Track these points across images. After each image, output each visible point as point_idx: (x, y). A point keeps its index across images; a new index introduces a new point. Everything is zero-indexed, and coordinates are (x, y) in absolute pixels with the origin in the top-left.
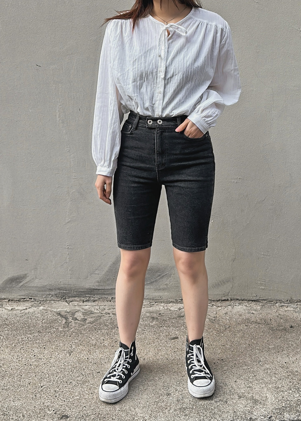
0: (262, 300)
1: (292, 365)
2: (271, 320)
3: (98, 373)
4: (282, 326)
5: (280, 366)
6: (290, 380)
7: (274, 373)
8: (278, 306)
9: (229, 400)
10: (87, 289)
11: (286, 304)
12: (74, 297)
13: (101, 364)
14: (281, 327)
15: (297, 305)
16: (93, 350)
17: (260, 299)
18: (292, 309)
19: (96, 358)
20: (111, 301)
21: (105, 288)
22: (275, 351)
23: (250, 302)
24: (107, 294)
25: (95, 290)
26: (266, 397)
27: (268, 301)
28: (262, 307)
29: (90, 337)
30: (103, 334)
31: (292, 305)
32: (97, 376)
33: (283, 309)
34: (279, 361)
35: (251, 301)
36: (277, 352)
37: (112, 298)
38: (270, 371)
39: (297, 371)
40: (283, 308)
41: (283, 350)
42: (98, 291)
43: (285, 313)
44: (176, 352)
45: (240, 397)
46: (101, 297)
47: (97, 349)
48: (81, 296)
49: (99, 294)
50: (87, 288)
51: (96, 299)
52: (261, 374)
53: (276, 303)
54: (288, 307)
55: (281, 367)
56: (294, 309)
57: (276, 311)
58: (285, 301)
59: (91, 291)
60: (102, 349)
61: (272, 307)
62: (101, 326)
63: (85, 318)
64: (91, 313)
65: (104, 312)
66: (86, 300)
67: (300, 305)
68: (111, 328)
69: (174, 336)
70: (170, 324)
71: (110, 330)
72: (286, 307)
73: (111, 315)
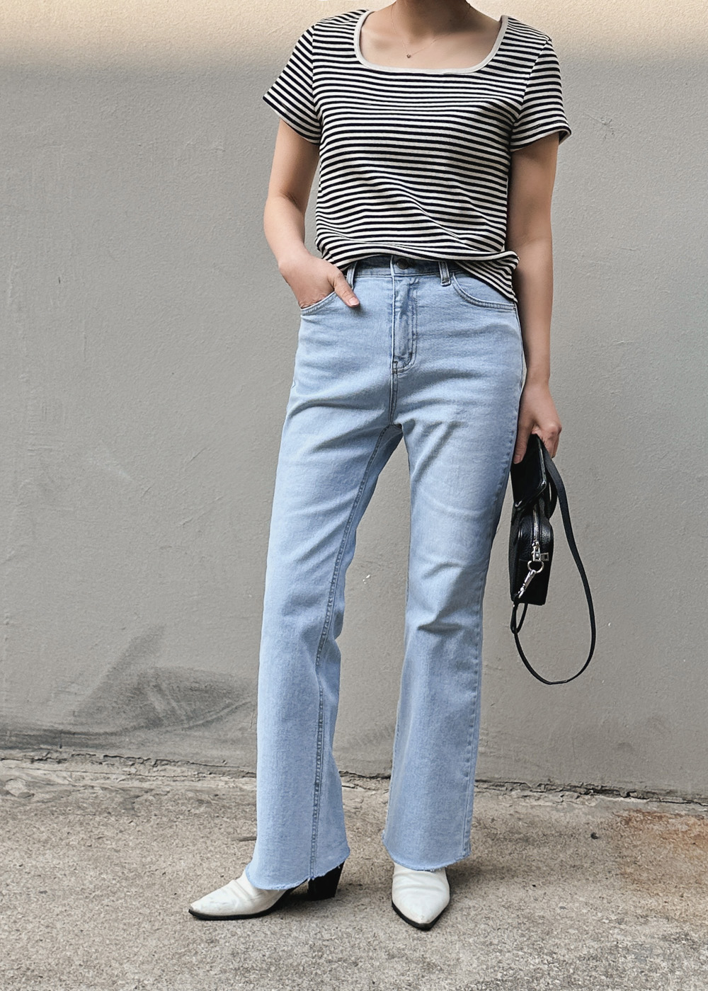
1: (533, 905)
2: (493, 820)
3: (41, 892)
4: (520, 833)
5: (503, 903)
6: (523, 933)
7: (486, 918)
8: (515, 797)
9: (363, 960)
10: (45, 730)
11: (535, 794)
12: (11, 748)
13: (53, 877)
14: (516, 835)
15: (562, 796)
16: (39, 850)
18: (550, 804)
19: (42, 865)
20: (101, 763)
21: (91, 730)
24: (96, 747)
25: (65, 733)
26: (458, 959)
27: (491, 784)
29: (35, 827)
30: (69, 822)
31: (550, 796)
32: (38, 899)
33: (527, 803)
34: (500, 895)
37: (106, 756)
38: (475, 913)
39: (543, 917)
40: (527, 801)
41: (513, 876)
42: (71, 736)
43: (530, 811)
45: (391, 957)
46: (78, 753)
47: (50, 849)
48: (29, 748)
49: (75, 744)
50: (44, 728)
51: (65, 756)
53: (511, 790)
54: (539, 799)
55: (503, 906)
56: (554, 805)
57: (508, 805)
58: (534, 787)
59: (53, 735)
60: (61, 850)
61: (501, 797)
62: (69, 808)
63: (32, 792)
64: (48, 784)
65: (81, 785)
66: (41, 758)
67: (572, 797)
68: (93, 814)
69: (247, 835)
70: (239, 814)
71: (89, 816)
72: (536, 798)
73: (98, 790)
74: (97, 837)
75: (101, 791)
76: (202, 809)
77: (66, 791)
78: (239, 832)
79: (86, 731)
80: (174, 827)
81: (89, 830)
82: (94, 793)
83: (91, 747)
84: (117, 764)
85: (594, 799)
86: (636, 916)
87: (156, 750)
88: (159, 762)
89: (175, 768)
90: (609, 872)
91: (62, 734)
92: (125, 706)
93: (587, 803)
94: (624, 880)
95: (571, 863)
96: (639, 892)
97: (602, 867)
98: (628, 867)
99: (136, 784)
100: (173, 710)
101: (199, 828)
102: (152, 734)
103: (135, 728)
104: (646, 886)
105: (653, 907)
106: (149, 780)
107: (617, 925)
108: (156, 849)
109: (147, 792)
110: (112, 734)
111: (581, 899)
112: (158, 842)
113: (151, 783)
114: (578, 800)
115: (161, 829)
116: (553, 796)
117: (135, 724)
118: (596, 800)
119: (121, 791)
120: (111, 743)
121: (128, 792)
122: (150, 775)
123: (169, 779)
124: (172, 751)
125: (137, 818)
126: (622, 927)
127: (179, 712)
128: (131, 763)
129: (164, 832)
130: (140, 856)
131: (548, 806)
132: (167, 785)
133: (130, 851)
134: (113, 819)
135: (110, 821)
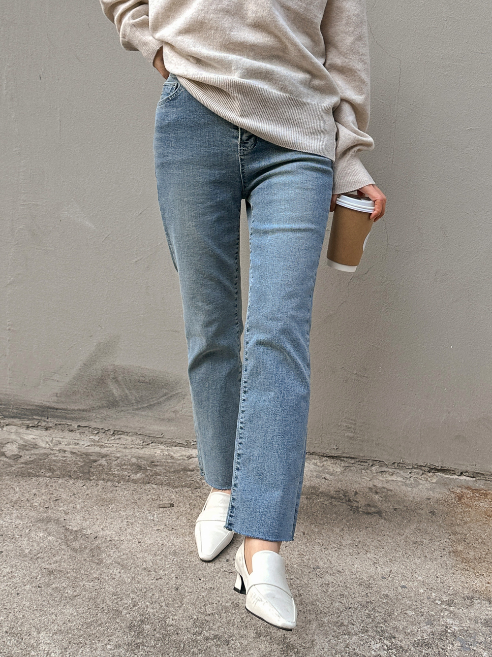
0: (347, 457)
1: (380, 583)
2: (356, 493)
4: (376, 507)
6: (369, 612)
7: (341, 595)
8: (375, 472)
10: (36, 406)
11: (390, 470)
12: (13, 417)
14: (373, 509)
15: (410, 473)
17: (344, 455)
18: (399, 479)
20: (75, 432)
21: (68, 407)
22: (351, 551)
23: (325, 458)
24: (72, 419)
25: (51, 408)
26: (313, 641)
27: (357, 460)
28: (345, 470)
30: (39, 484)
31: (402, 472)
33: (383, 477)
34: (354, 570)
35: (326, 456)
36: (355, 553)
37: (79, 426)
39: (388, 596)
40: (384, 475)
41: (367, 551)
42: (55, 411)
43: (385, 485)
44: (161, 531)
46: (59, 423)
47: (17, 509)
48: (26, 418)
49: (57, 417)
50: (36, 404)
51: (51, 425)
52: (314, 593)
53: (372, 465)
54: (392, 475)
56: (405, 480)
57: (369, 479)
58: (390, 464)
59: (43, 410)
60: (25, 511)
61: (363, 471)
62: (42, 471)
63: (20, 454)
64: (34, 448)
65: (57, 449)
66: (33, 425)
67: (418, 474)
68: (59, 476)
69: (166, 502)
70: (165, 481)
71: (55, 478)
72: (391, 474)
73: (68, 455)
74: (54, 499)
75: (70, 455)
76: (139, 475)
77: (45, 454)
78: (161, 498)
79: (65, 407)
80: (114, 492)
81: (51, 492)
82: (65, 457)
83: (68, 419)
84: (86, 432)
85: (435, 476)
86: (463, 597)
87: (114, 423)
88: (116, 432)
89: (127, 437)
90: (444, 549)
91: (49, 410)
92: (92, 391)
93: (429, 479)
94: (455, 559)
95: (413, 539)
96: (467, 572)
97: (438, 543)
98: (459, 544)
99: (97, 449)
100: (127, 396)
101: (133, 494)
102: (111, 412)
103: (99, 408)
104: (473, 566)
105: (478, 589)
106: (107, 447)
107: (447, 607)
108: (96, 513)
109: (102, 458)
110: (83, 410)
111: (420, 578)
112: (99, 506)
113: (108, 449)
114: (423, 476)
115: (104, 493)
116: (404, 472)
117: (100, 404)
118: (437, 477)
119: (85, 456)
120: (82, 417)
121: (90, 457)
122: (108, 442)
123: (121, 446)
124: (125, 424)
125: (89, 482)
126: (451, 609)
127: (130, 397)
128: (96, 432)
129: (105, 497)
130: (82, 518)
131: (400, 481)
132: (119, 451)
133: (76, 514)
134: (71, 482)
135: (69, 484)
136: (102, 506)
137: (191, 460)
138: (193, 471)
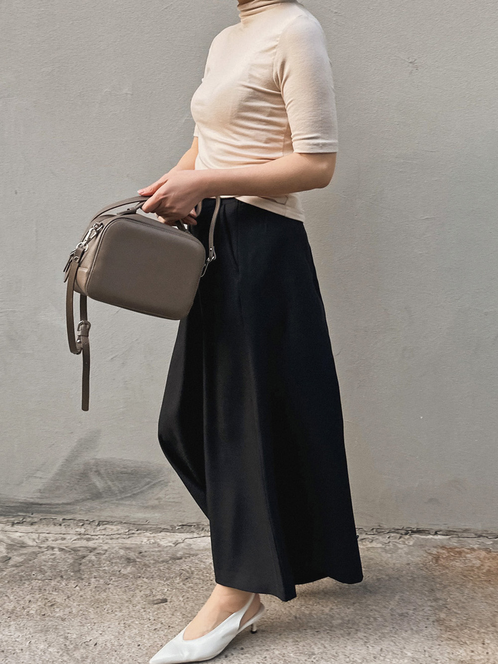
10: (21, 503)
11: (369, 536)
15: (389, 538)
18: (380, 545)
20: (60, 525)
21: (52, 501)
22: (342, 632)
24: (56, 513)
25: (35, 504)
31: (380, 538)
33: (363, 545)
36: (347, 633)
37: (64, 519)
41: (357, 630)
42: (39, 506)
44: (159, 631)
46: (44, 517)
48: (10, 515)
49: (42, 512)
50: (20, 501)
51: (36, 520)
56: (384, 546)
58: (368, 531)
59: (27, 506)
60: (22, 621)
62: (33, 573)
63: (10, 555)
64: (22, 547)
65: (45, 546)
66: (19, 522)
67: (396, 538)
68: (50, 578)
69: (160, 597)
70: (155, 573)
71: (47, 581)
72: (371, 541)
73: (56, 551)
74: (50, 604)
75: (58, 553)
76: (129, 569)
77: (34, 552)
78: (154, 593)
79: (49, 502)
80: (107, 591)
81: (45, 597)
82: (54, 555)
83: (53, 514)
84: (72, 525)
87: (98, 514)
88: (100, 523)
89: (112, 527)
90: (428, 619)
91: (33, 506)
92: (75, 485)
93: (407, 542)
94: (439, 628)
95: (399, 611)
96: (451, 641)
97: (422, 613)
99: (84, 543)
100: (110, 488)
101: (126, 591)
102: (95, 504)
103: (83, 500)
106: (93, 539)
108: (92, 616)
109: (91, 552)
110: (67, 504)
112: (94, 608)
113: (95, 542)
114: (400, 540)
115: (98, 593)
116: (382, 538)
117: (83, 497)
118: (413, 539)
119: (73, 552)
120: (67, 510)
121: (78, 552)
122: (94, 534)
123: (108, 537)
124: (110, 515)
125: (81, 581)
128: (81, 524)
129: (99, 597)
130: (79, 624)
131: (380, 547)
132: (106, 543)
133: (73, 620)
134: (64, 584)
135: (62, 586)
136: (98, 607)
137: (177, 546)
138: (181, 558)
